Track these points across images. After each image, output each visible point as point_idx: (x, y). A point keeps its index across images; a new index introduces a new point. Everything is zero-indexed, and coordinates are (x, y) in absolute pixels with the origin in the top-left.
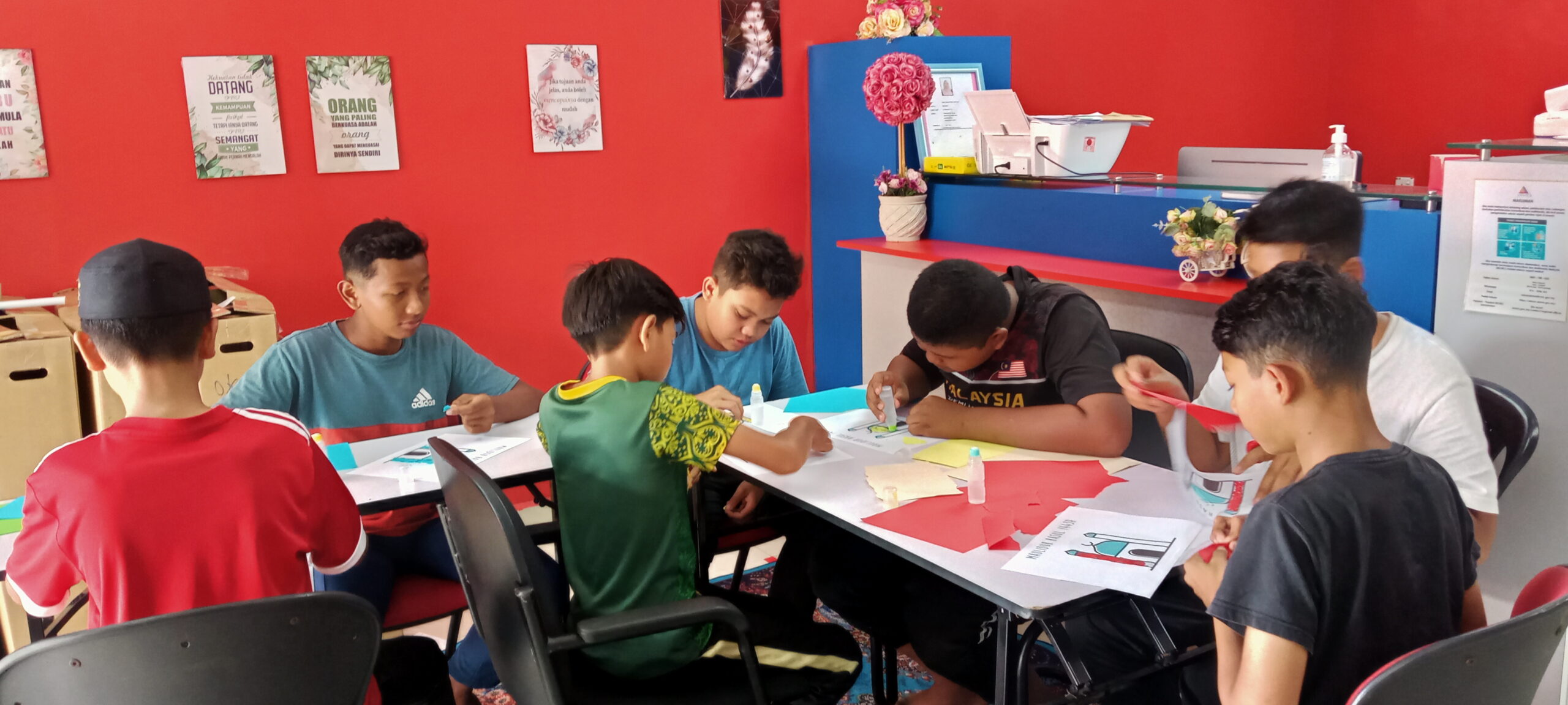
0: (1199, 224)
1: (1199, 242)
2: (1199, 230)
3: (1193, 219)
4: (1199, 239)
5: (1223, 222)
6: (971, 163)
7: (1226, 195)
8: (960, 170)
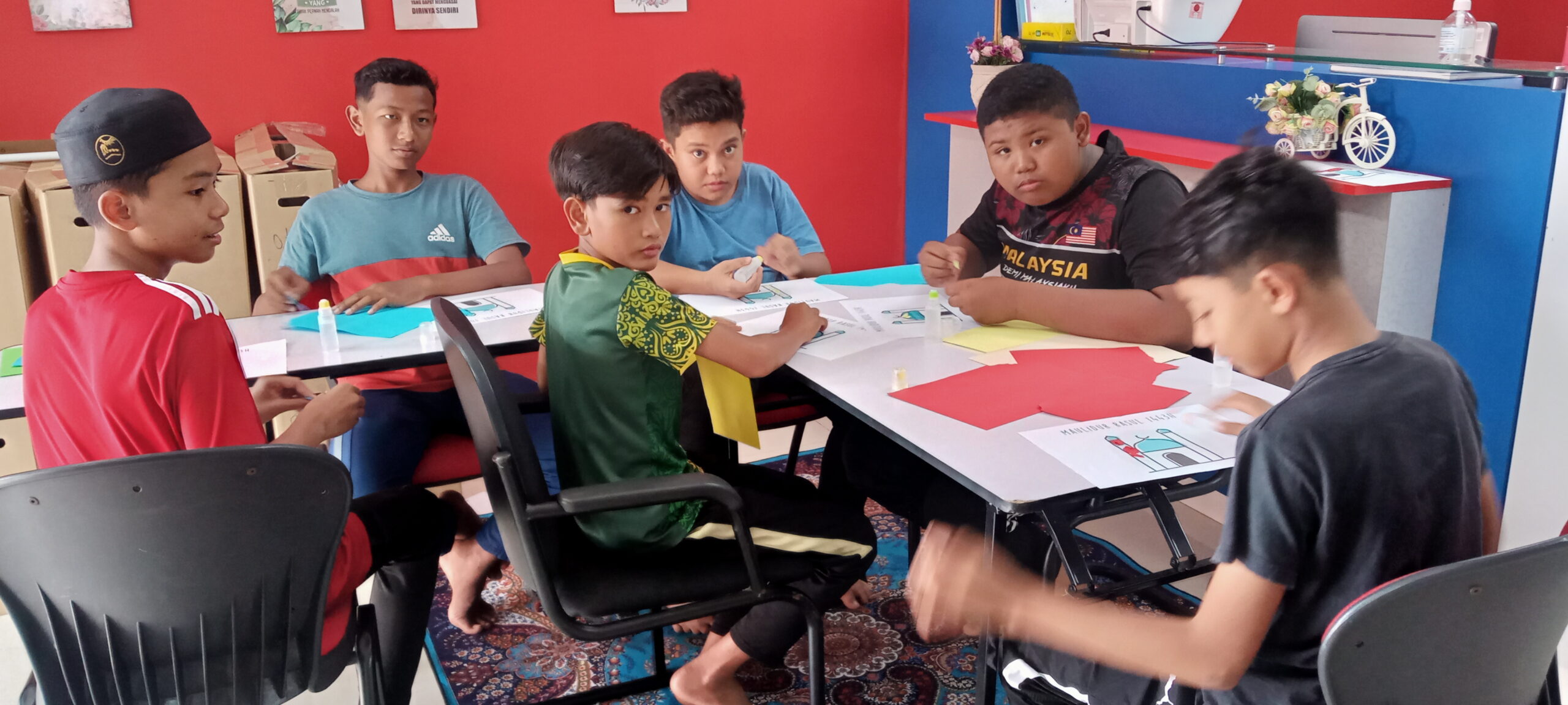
0: (1299, 99)
1: (1297, 119)
2: (1299, 105)
3: (1292, 93)
4: (1297, 115)
5: (1325, 98)
6: (1070, 29)
7: (1336, 68)
8: (1059, 37)
